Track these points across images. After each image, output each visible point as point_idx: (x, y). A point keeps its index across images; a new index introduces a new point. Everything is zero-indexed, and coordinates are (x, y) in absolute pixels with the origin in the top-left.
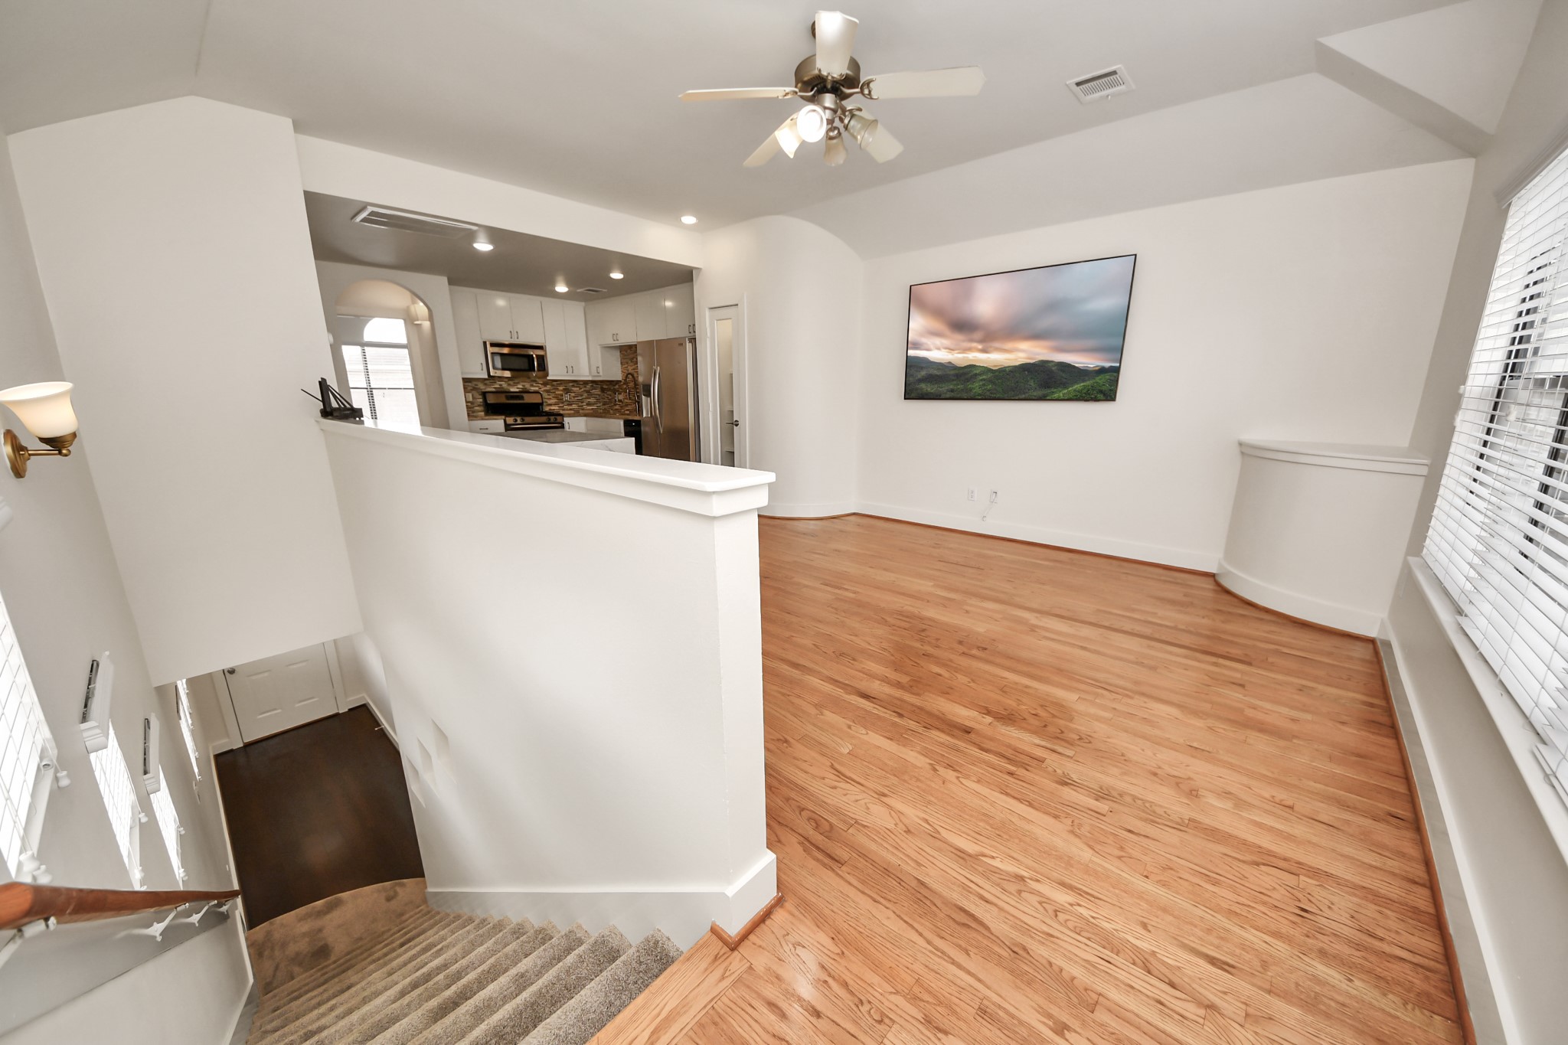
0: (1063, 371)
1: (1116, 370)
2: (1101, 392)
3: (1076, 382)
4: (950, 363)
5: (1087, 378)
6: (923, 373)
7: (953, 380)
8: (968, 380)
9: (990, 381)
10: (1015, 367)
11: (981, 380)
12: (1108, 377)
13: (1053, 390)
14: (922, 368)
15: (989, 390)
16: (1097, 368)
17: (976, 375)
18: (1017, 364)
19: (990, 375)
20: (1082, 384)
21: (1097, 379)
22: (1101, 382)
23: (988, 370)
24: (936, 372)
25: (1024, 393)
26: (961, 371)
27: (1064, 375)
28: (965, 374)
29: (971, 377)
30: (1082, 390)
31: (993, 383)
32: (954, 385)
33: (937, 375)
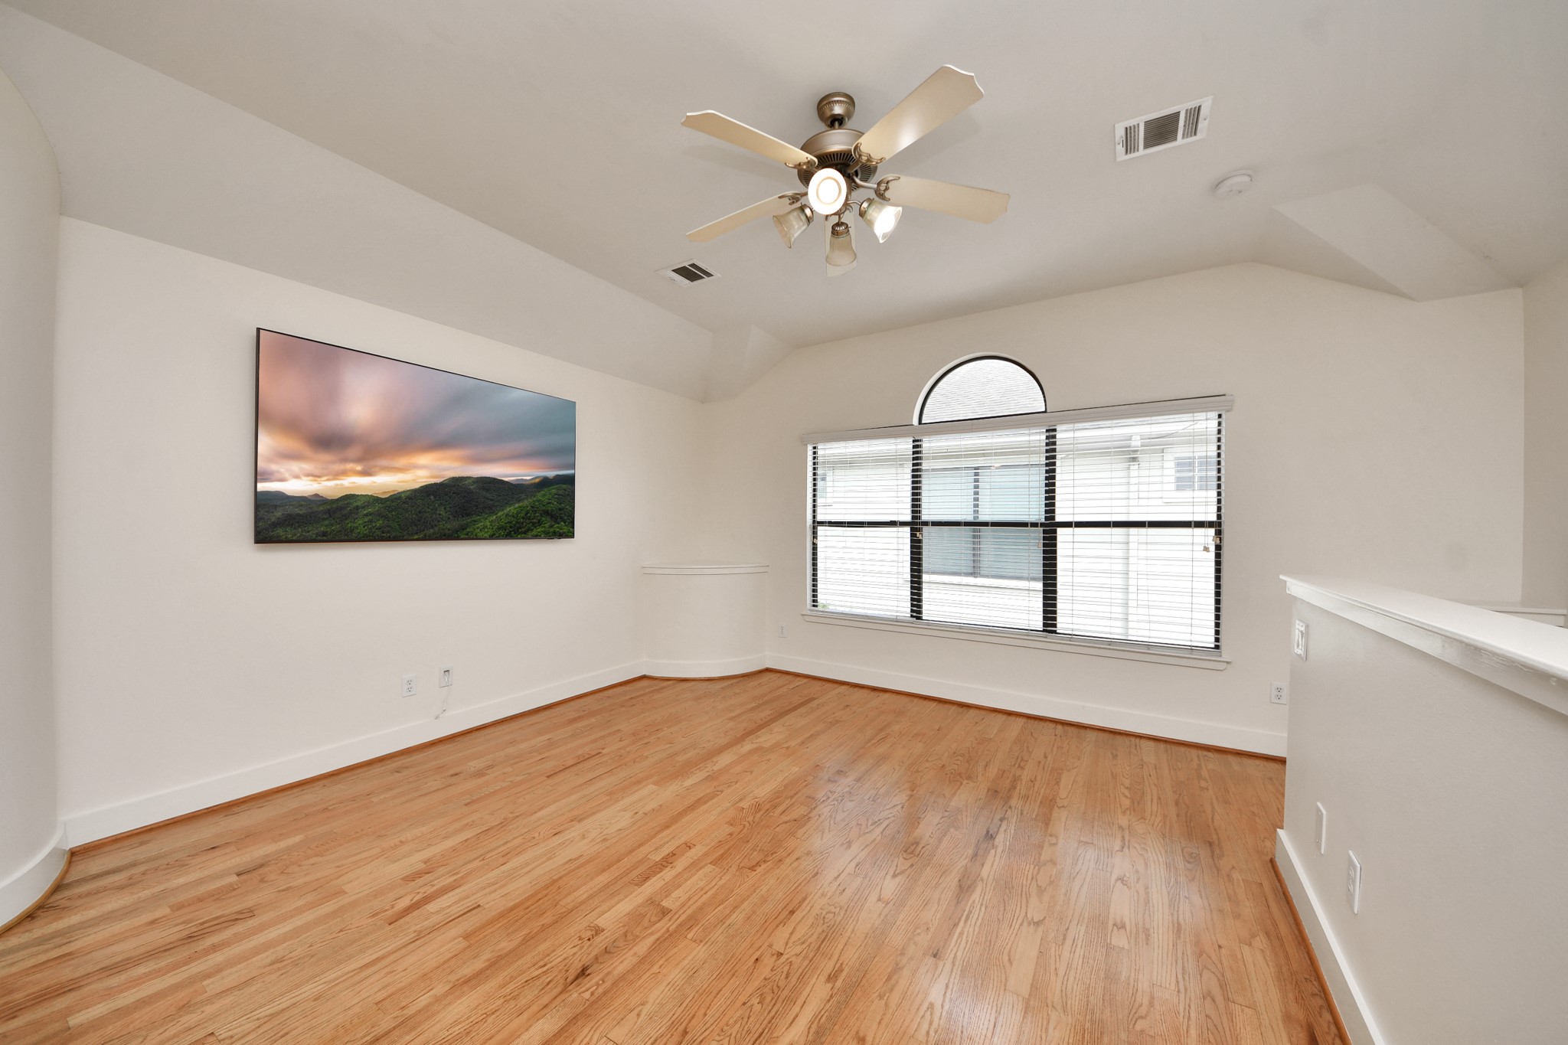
0: (487, 490)
1: (570, 480)
2: (546, 513)
3: (508, 504)
4: (316, 495)
5: (523, 496)
6: (278, 514)
7: (324, 519)
8: (346, 517)
9: (380, 515)
10: (415, 491)
11: (366, 515)
12: (554, 491)
13: (474, 518)
14: (276, 507)
15: (378, 529)
16: (537, 480)
17: (357, 508)
18: (417, 486)
19: (377, 507)
20: (517, 505)
21: (539, 496)
22: (545, 500)
23: (373, 500)
24: (297, 511)
25: (432, 527)
26: (334, 506)
27: (488, 495)
28: (341, 509)
29: (351, 512)
30: (518, 513)
31: (386, 517)
32: (326, 526)
33: (298, 515)
